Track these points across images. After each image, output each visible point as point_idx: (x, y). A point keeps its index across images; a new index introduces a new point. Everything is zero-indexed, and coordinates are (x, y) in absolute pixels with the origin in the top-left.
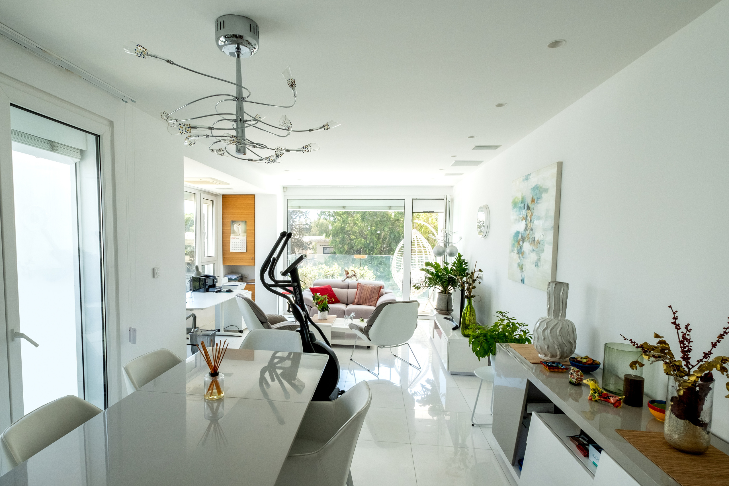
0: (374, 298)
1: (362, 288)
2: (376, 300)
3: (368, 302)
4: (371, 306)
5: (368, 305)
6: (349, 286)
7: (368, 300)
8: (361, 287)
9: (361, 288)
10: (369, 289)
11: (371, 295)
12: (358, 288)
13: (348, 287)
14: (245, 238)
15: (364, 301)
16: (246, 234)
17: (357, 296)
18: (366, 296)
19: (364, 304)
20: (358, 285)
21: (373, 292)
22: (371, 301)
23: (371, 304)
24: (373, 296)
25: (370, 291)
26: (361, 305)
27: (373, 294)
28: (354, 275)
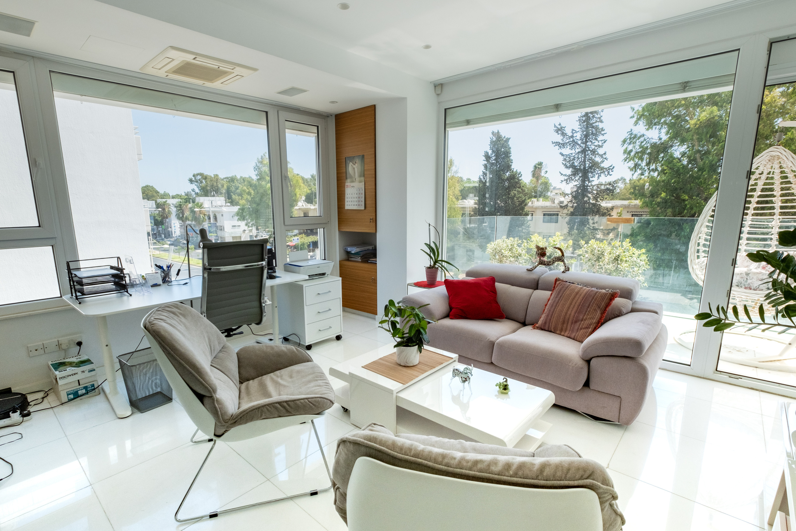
0: (587, 322)
1: (562, 291)
2: (592, 327)
3: (569, 328)
4: (574, 339)
5: (567, 337)
6: (540, 282)
7: (570, 323)
8: (560, 290)
9: (559, 292)
10: (578, 296)
11: (582, 311)
12: (553, 290)
13: (536, 285)
15: (560, 326)
17: (546, 310)
18: (566, 313)
19: (558, 332)
20: (555, 284)
21: (589, 305)
22: (576, 328)
23: (575, 336)
24: (584, 316)
25: (579, 301)
26: (553, 332)
27: (587, 309)
28: (560, 259)
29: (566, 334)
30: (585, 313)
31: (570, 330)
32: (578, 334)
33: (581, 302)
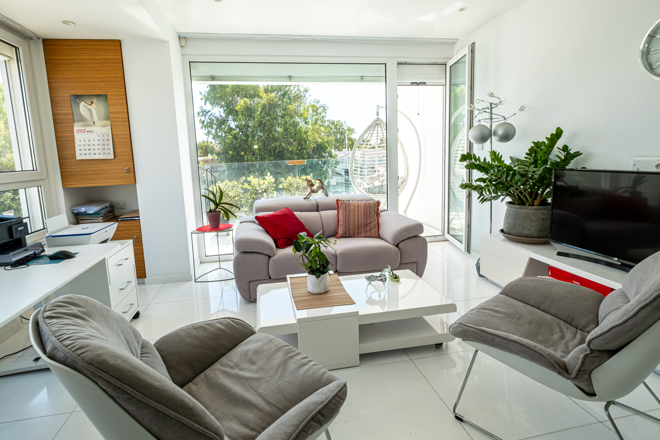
2: (377, 226)
4: (370, 237)
5: (364, 237)
6: (319, 205)
7: (362, 227)
9: (346, 208)
10: (360, 208)
11: (367, 218)
12: (338, 208)
13: (317, 208)
14: (108, 130)
15: (356, 231)
16: (108, 122)
17: (340, 223)
18: (358, 221)
19: (356, 236)
20: (338, 204)
21: (370, 212)
22: (368, 229)
23: (370, 234)
24: (370, 220)
25: (363, 211)
26: (352, 237)
27: (370, 215)
28: (322, 187)
29: (362, 235)
30: (370, 218)
31: (364, 232)
32: (372, 233)
33: (364, 212)
